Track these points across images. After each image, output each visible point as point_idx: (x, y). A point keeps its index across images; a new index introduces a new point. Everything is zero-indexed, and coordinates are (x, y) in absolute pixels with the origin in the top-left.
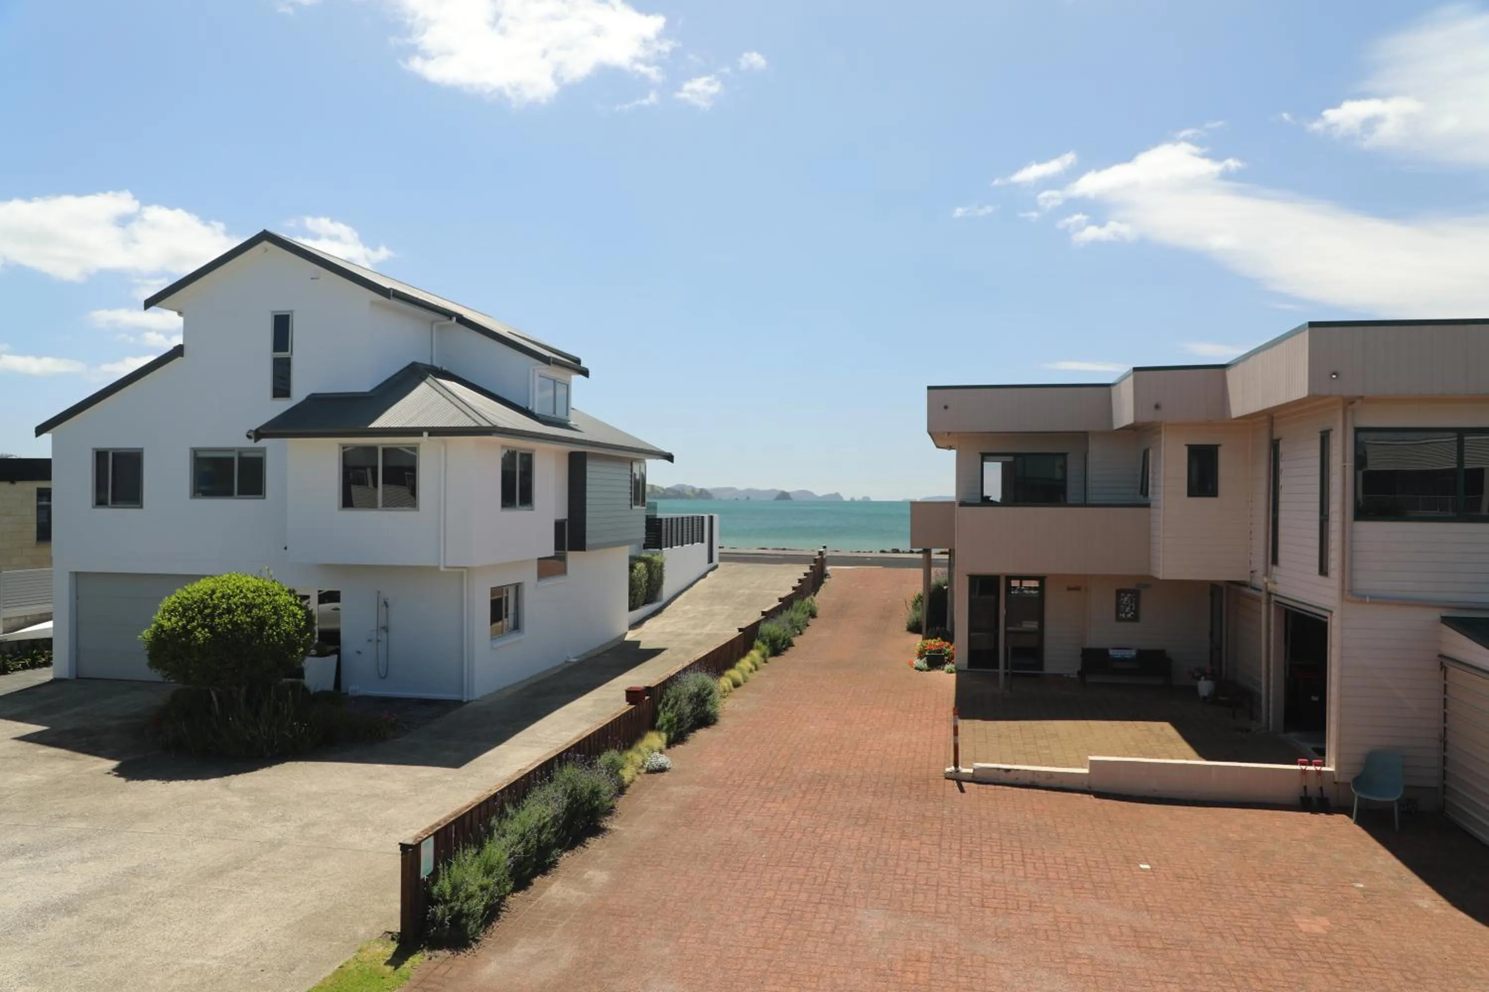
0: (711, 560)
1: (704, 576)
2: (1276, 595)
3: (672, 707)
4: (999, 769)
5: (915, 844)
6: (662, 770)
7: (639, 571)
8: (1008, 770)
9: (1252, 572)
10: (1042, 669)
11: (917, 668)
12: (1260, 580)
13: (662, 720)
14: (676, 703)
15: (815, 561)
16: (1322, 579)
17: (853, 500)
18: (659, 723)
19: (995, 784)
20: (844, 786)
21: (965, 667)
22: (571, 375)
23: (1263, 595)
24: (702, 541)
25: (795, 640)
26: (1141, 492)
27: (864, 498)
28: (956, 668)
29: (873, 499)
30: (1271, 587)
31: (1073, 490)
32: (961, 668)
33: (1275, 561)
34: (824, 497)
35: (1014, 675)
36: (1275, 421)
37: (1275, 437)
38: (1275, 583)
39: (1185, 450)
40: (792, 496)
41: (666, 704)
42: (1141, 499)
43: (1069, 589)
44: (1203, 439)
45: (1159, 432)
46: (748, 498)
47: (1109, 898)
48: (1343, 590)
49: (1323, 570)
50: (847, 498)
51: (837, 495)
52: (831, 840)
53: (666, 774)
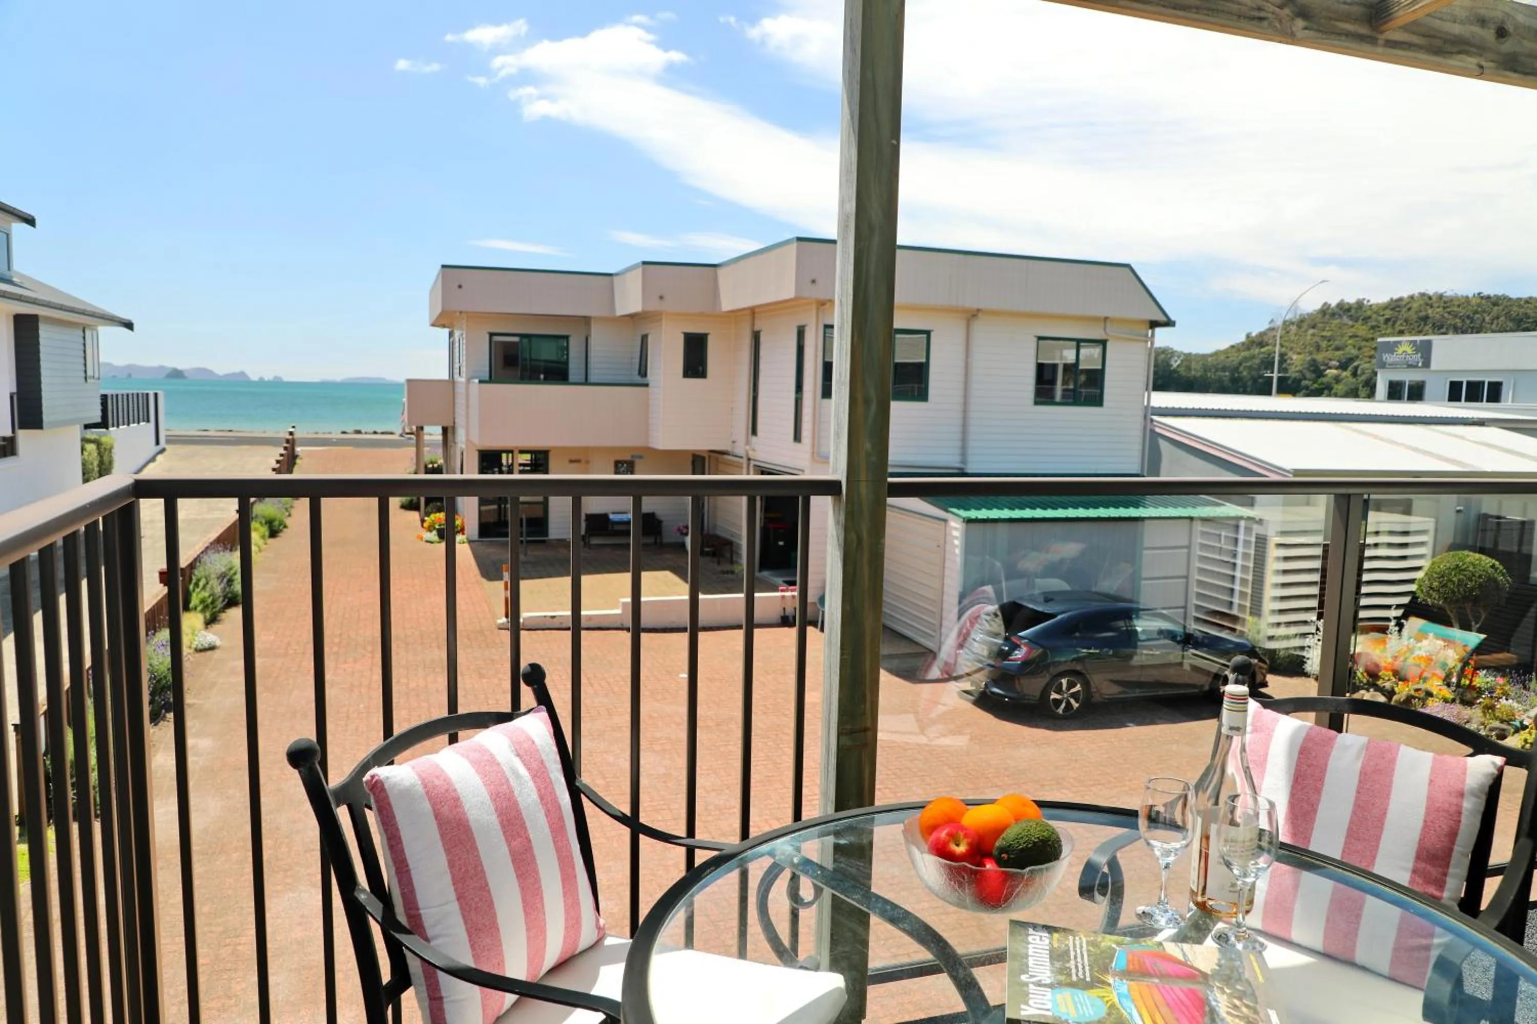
0: (157, 443)
1: (153, 459)
2: (754, 460)
3: (204, 587)
4: (545, 617)
5: (496, 681)
6: (212, 648)
7: (90, 454)
8: (553, 617)
9: (734, 442)
10: (547, 536)
11: (427, 541)
12: (740, 449)
13: (195, 600)
14: (207, 583)
15: (288, 441)
16: (798, 445)
17: (261, 379)
18: (192, 605)
19: (543, 629)
20: (407, 644)
21: (475, 536)
22: (10, 222)
23: (744, 461)
24: (148, 421)
25: (288, 521)
26: (640, 373)
27: (276, 377)
28: (467, 539)
29: (285, 379)
30: (752, 454)
31: (575, 369)
32: (471, 538)
33: (754, 432)
34: (227, 376)
35: (528, 542)
36: (756, 315)
37: (756, 328)
38: (754, 450)
39: (682, 337)
40: (186, 374)
41: (197, 585)
42: (638, 379)
43: (571, 461)
44: (695, 328)
45: (661, 320)
46: (130, 375)
47: (665, 699)
48: (813, 453)
49: (797, 437)
50: (254, 377)
51: (243, 374)
52: (418, 686)
53: (217, 651)
